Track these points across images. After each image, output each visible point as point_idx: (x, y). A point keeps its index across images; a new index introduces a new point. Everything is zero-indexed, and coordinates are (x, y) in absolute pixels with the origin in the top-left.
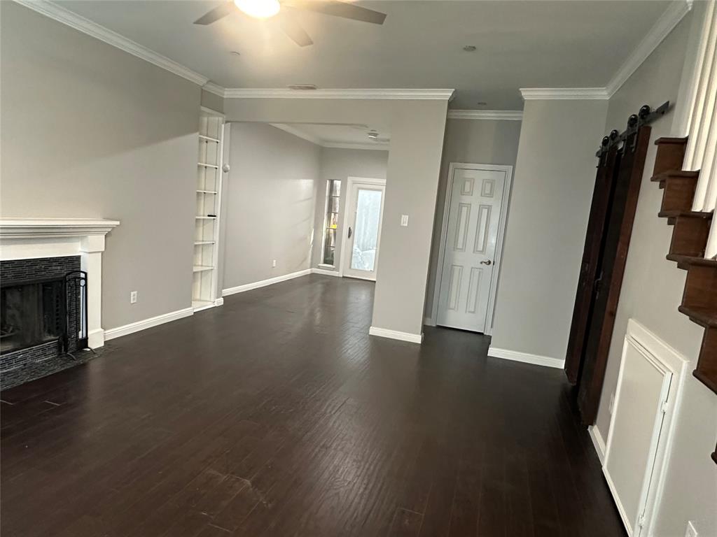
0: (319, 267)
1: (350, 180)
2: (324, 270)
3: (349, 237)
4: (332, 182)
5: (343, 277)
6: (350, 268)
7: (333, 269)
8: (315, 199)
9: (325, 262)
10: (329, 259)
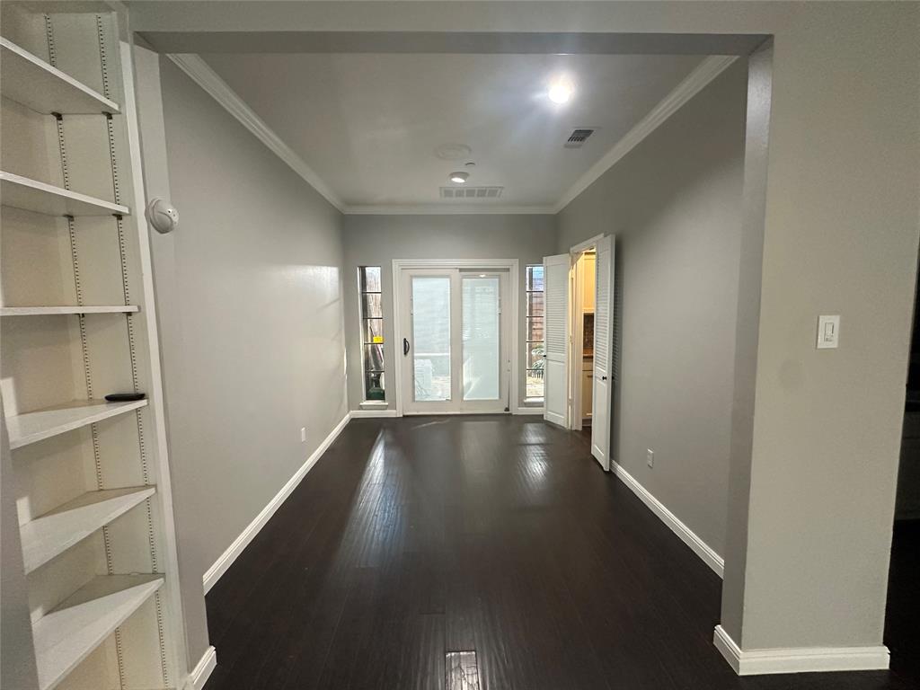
0: (361, 408)
1: (396, 264)
2: (371, 409)
3: (405, 353)
4: (363, 270)
5: (404, 416)
6: (414, 401)
7: (386, 408)
8: (342, 300)
9: (369, 397)
10: (375, 391)
